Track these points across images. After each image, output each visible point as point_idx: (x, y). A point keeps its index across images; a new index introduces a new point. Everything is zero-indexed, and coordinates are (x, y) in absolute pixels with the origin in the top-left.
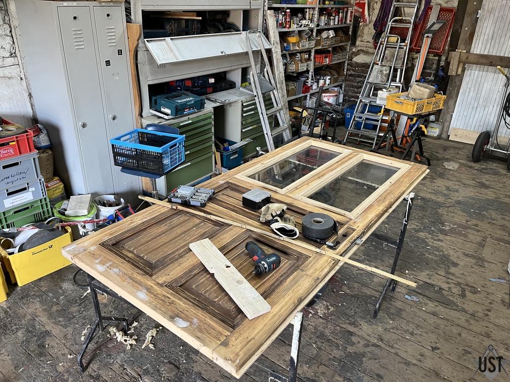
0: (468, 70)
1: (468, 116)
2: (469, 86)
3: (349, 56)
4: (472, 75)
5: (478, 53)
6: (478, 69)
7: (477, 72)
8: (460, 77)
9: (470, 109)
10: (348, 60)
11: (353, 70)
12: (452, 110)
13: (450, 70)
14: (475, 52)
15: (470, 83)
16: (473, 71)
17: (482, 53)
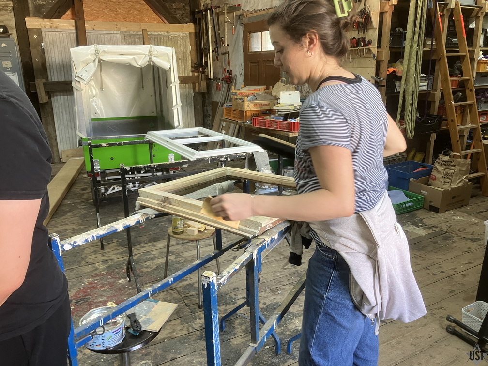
0: (54, 97)
1: (71, 137)
2: (61, 110)
4: (59, 100)
5: (56, 80)
6: (61, 94)
7: (62, 97)
8: (49, 104)
9: (70, 130)
12: (54, 135)
13: (40, 99)
14: (54, 81)
15: (61, 107)
16: (59, 97)
17: (60, 80)
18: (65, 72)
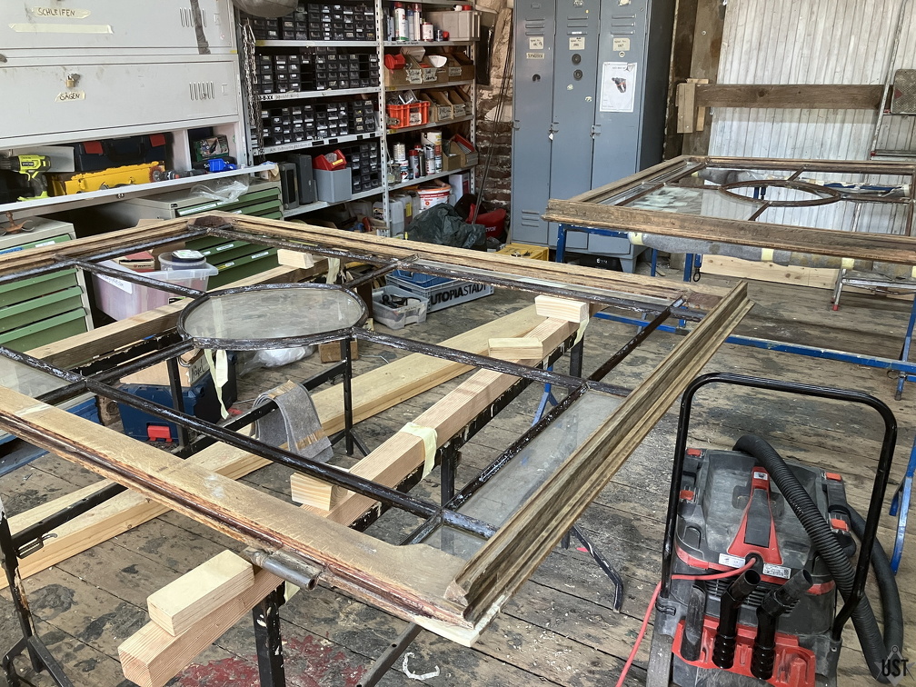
0: (718, 120)
3: (476, 111)
4: (727, 129)
5: (733, 82)
6: (737, 115)
7: (735, 123)
8: (704, 136)
10: (476, 119)
11: (488, 139)
14: (726, 82)
15: (726, 148)
16: (728, 123)
17: (741, 82)
18: (760, 62)
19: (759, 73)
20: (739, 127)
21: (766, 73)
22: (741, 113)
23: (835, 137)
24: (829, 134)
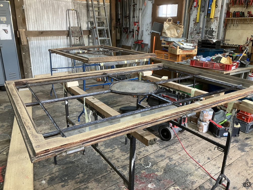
0: (30, 40)
5: (32, 30)
6: (35, 39)
7: (35, 41)
9: (40, 62)
12: (30, 65)
13: (22, 42)
15: (34, 48)
16: (33, 41)
17: (34, 30)
18: (38, 25)
19: (38, 28)
20: (37, 42)
21: (40, 28)
22: (36, 38)
23: (60, 43)
24: (58, 42)
